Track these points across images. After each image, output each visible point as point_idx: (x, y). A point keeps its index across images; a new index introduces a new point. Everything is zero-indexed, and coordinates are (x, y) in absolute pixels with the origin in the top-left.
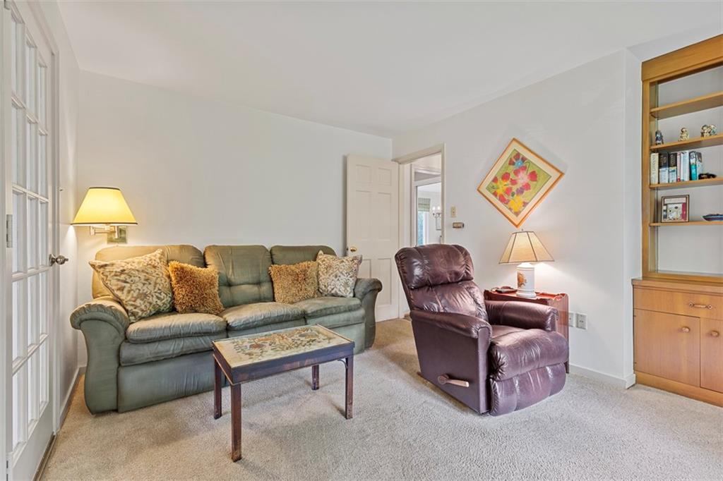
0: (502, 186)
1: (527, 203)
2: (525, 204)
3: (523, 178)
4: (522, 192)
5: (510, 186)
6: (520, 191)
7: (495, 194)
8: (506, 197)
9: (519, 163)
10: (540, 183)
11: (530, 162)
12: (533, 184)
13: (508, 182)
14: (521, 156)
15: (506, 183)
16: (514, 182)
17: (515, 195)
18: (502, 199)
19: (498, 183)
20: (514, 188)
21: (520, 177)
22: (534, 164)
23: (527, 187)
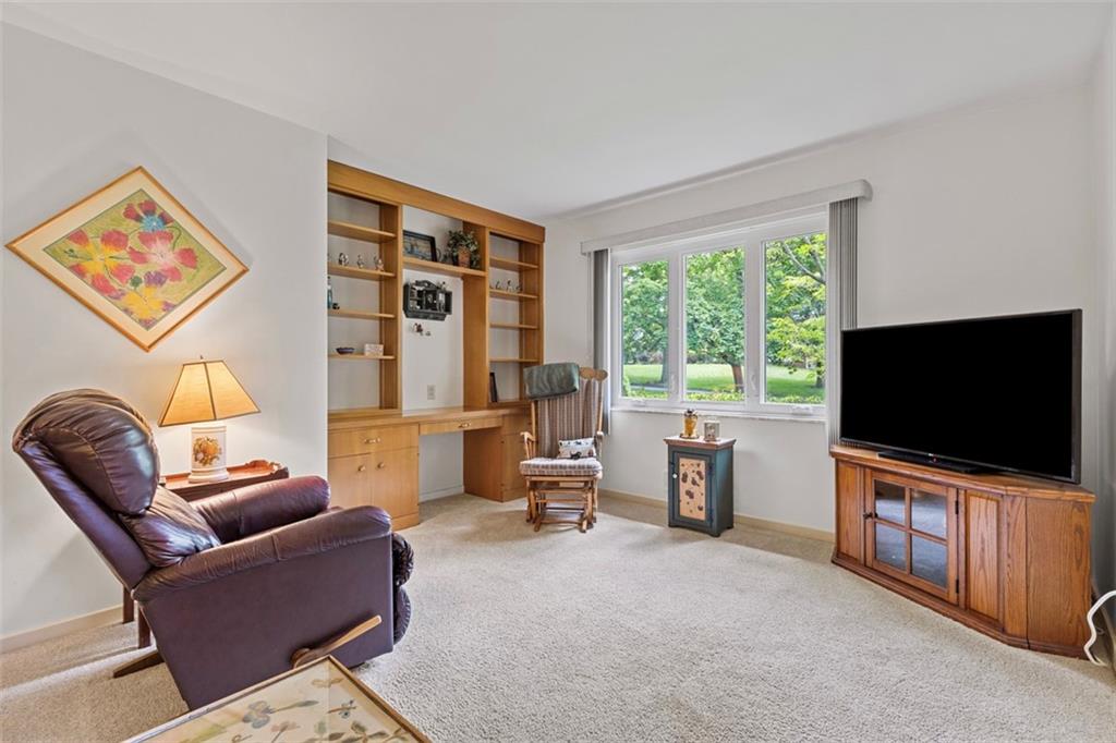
0: (101, 259)
1: (174, 306)
2: (168, 307)
3: (162, 256)
4: (161, 282)
5: (130, 262)
6: (156, 279)
7: (79, 271)
8: (115, 283)
9: (153, 223)
10: (202, 273)
11: (180, 228)
12: (186, 272)
13: (123, 253)
14: (158, 212)
15: (115, 254)
16: (139, 257)
17: (143, 285)
18: (102, 286)
19: (90, 248)
20: (140, 271)
21: (153, 251)
22: (189, 235)
23: (174, 274)
